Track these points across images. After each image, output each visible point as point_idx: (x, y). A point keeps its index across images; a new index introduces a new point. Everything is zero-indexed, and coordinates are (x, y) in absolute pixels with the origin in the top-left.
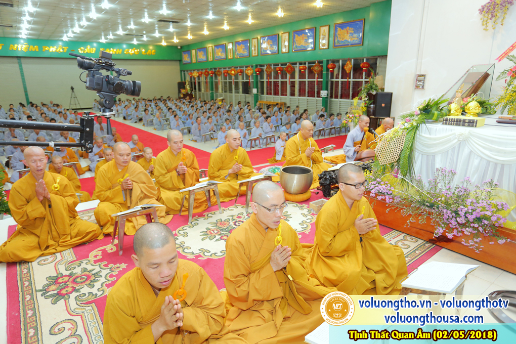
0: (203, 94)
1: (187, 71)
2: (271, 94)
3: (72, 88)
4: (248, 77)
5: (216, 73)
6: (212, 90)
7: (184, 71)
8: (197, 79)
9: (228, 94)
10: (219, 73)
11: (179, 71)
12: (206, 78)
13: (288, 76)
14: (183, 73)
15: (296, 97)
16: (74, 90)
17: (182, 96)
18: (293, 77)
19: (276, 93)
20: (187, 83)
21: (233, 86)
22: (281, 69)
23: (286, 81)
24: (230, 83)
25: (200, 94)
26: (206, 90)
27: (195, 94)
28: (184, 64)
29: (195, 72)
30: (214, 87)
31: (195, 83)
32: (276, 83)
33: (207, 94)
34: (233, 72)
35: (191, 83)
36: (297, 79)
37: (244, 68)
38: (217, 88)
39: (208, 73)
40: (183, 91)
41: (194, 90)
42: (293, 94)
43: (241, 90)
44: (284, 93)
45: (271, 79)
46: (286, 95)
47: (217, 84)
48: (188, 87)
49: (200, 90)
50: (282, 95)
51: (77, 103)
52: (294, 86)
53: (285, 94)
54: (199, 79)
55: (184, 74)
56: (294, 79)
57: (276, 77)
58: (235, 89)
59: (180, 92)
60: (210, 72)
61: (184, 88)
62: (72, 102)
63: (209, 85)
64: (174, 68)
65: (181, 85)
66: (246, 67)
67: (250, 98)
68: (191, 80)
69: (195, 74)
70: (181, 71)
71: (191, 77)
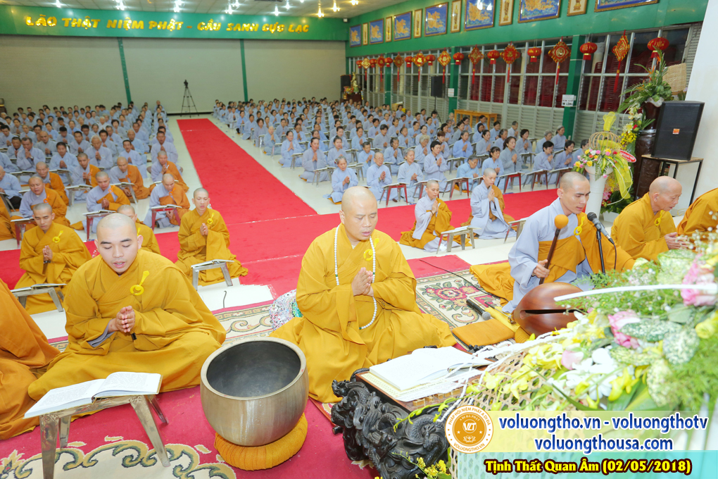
0: (376, 95)
1: (356, 58)
2: (477, 99)
3: (186, 83)
4: (442, 68)
5: (395, 60)
6: (388, 89)
7: (352, 58)
8: (368, 71)
9: (412, 97)
10: (399, 62)
11: (344, 58)
12: (382, 70)
13: (509, 67)
14: (350, 60)
15: (520, 105)
16: (189, 86)
17: (345, 97)
18: (516, 68)
19: (486, 98)
20: (354, 78)
21: (420, 83)
22: (496, 55)
23: (504, 77)
24: (416, 78)
25: (371, 96)
26: (381, 90)
27: (365, 94)
28: (352, 47)
29: (366, 59)
30: (391, 83)
31: (365, 77)
32: (487, 80)
33: (381, 96)
34: (420, 60)
35: (361, 76)
36: (523, 73)
37: (438, 53)
38: (396, 87)
39: (383, 60)
40: (348, 90)
41: (363, 89)
42: (514, 100)
43: (429, 90)
44: (498, 99)
45: (479, 72)
46: (502, 101)
47: (397, 78)
48: (355, 85)
49: (371, 88)
50: (496, 100)
51: (191, 104)
52: (518, 86)
53: (500, 98)
54: (371, 71)
55: (352, 62)
56: (520, 72)
57: (488, 69)
58: (422, 89)
59: (343, 90)
60: (386, 60)
61: (349, 85)
62: (186, 104)
63: (385, 80)
64: (338, 53)
65: (346, 80)
66: (441, 51)
67: (443, 106)
68: (361, 73)
69: (366, 63)
70: (347, 58)
71: (361, 68)
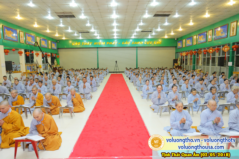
0: (188, 66)
1: (180, 53)
3: (116, 62)
4: (224, 53)
5: (198, 52)
6: (194, 63)
7: (178, 53)
8: (185, 57)
9: (206, 66)
10: (200, 52)
11: (175, 53)
12: (191, 56)
14: (177, 54)
17: (175, 67)
20: (179, 60)
21: (211, 61)
24: (208, 59)
25: (186, 67)
26: (190, 64)
27: (183, 66)
28: (178, 48)
29: (184, 53)
30: (196, 62)
31: (183, 59)
33: (191, 67)
34: (211, 51)
35: (182, 59)
37: (221, 47)
38: (198, 63)
39: (192, 53)
40: (176, 64)
41: (182, 64)
43: (217, 63)
47: (198, 60)
48: (179, 62)
49: (186, 64)
51: (117, 69)
54: (186, 57)
55: (178, 54)
58: (212, 63)
59: (174, 65)
60: (194, 52)
61: (177, 62)
62: (115, 69)
63: (192, 60)
64: (173, 51)
65: (175, 61)
66: (223, 46)
67: (224, 69)
68: (182, 58)
69: (184, 54)
70: (176, 53)
71: (181, 56)
